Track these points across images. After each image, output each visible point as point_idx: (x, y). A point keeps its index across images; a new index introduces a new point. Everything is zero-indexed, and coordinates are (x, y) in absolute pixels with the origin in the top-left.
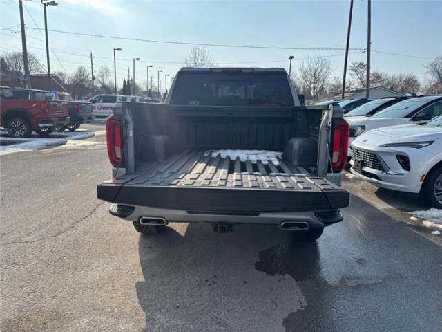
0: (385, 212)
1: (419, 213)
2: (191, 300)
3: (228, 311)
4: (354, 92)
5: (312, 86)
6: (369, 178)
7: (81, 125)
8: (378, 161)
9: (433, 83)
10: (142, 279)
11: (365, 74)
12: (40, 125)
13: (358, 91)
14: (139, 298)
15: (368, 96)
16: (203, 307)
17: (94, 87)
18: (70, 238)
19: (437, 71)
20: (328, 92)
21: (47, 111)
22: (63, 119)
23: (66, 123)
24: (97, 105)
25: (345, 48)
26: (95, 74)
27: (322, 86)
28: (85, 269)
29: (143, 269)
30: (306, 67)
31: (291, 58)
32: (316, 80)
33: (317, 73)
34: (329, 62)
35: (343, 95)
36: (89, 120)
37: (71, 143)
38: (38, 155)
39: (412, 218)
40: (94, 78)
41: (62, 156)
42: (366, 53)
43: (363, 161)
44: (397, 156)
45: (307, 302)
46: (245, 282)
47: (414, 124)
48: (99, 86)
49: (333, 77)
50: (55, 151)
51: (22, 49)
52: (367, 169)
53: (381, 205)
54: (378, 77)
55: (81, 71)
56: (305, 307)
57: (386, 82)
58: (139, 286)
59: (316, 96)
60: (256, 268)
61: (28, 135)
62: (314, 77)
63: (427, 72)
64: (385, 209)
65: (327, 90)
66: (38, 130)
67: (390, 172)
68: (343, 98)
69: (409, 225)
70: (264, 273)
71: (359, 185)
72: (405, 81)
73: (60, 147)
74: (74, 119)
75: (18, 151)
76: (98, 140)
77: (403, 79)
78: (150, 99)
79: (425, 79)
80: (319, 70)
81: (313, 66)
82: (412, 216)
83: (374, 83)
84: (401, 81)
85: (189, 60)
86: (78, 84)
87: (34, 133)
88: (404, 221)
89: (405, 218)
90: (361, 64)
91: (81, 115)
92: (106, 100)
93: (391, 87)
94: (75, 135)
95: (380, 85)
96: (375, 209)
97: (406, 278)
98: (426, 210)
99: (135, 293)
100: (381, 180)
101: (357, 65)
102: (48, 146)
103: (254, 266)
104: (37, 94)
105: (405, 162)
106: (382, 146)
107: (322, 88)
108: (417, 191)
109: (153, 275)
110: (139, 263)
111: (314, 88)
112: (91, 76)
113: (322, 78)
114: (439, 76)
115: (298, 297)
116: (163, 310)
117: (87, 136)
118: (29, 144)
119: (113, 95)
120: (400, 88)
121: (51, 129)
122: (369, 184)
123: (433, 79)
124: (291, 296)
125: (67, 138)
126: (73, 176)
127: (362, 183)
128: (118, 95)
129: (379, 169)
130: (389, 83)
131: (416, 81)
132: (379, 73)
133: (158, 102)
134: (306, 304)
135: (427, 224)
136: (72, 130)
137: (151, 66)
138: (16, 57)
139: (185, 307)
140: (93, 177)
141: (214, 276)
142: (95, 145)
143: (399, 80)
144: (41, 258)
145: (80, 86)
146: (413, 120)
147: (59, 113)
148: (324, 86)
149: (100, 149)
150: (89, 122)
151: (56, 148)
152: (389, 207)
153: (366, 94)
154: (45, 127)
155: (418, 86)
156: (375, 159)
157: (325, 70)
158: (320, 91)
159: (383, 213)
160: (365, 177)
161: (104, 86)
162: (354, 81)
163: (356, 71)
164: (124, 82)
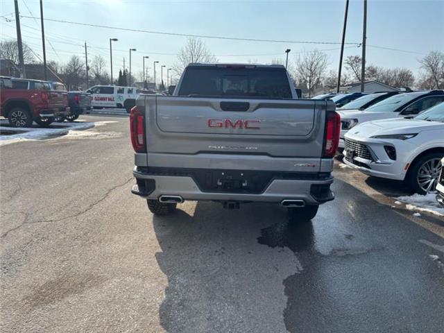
0: (373, 197)
1: (403, 198)
2: (204, 266)
3: (237, 274)
4: (349, 85)
5: (308, 79)
6: (359, 167)
7: (80, 116)
8: (368, 151)
9: (427, 78)
10: (160, 250)
11: (361, 68)
12: (41, 115)
13: (354, 85)
14: (160, 265)
15: (363, 90)
16: (215, 271)
17: (88, 78)
18: (90, 218)
19: (431, 66)
20: (324, 85)
21: (48, 101)
22: (64, 109)
23: (66, 113)
24: (94, 95)
25: (341, 42)
26: (90, 65)
27: (318, 79)
28: (109, 243)
29: (160, 243)
30: (302, 60)
31: (288, 51)
32: (313, 73)
33: (314, 66)
34: (325, 55)
35: (338, 89)
36: (88, 111)
37: (72, 134)
38: (43, 144)
39: (396, 202)
40: (88, 68)
41: (66, 145)
42: (361, 47)
43: (354, 151)
44: (385, 147)
45: (303, 267)
46: (249, 253)
47: (402, 117)
48: (93, 76)
49: (329, 71)
50: (58, 141)
51: (16, 37)
52: (358, 159)
53: (370, 192)
54: (373, 71)
55: (75, 61)
56: (301, 271)
57: (381, 76)
58: (158, 256)
59: (311, 90)
60: (259, 242)
61: (29, 125)
62: (311, 70)
63: (421, 67)
64: (373, 195)
65: (323, 83)
66: (38, 119)
67: (379, 161)
68: (338, 92)
69: (393, 208)
70: (267, 246)
71: (351, 174)
72: (399, 75)
73: (62, 137)
74: (74, 109)
75: (21, 140)
76: (99, 131)
77: (397, 74)
78: (146, 90)
79: (419, 74)
80: (315, 63)
81: (309, 59)
82: (397, 200)
83: (369, 77)
84: (395, 75)
85: (185, 51)
86: (71, 74)
87: (34, 123)
88: (390, 205)
89: (391, 202)
90: (356, 58)
91: (81, 105)
92: (103, 91)
93: (386, 81)
94: (75, 125)
95: (375, 79)
96: (365, 194)
97: (388, 250)
98: (409, 195)
99: (156, 261)
100: (370, 168)
101: (353, 59)
102: (51, 136)
103: (256, 240)
104: (36, 84)
105: (391, 152)
106: (372, 137)
107: (318, 81)
108: (402, 178)
109: (170, 247)
110: (155, 237)
111: (310, 81)
112: (85, 65)
113: (318, 71)
114: (433, 71)
115: (295, 264)
116: (181, 274)
117: (87, 126)
118: (32, 134)
119: (109, 86)
120: (394, 82)
121: (51, 119)
122: (360, 173)
123: (427, 73)
124: (290, 263)
125: (67, 129)
126: (81, 164)
127: (354, 172)
128: (114, 86)
129: (369, 159)
130: (384, 78)
131: (410, 76)
132: (375, 67)
133: (155, 93)
134: (302, 269)
135: (410, 207)
136: (71, 121)
137: (147, 57)
138: (8, 45)
139: (200, 271)
140: (101, 165)
141: (223, 248)
142: (96, 135)
143: (393, 75)
144: (67, 234)
145: (74, 76)
146: (402, 114)
147: (60, 104)
148: (321, 80)
149: (102, 139)
150: (88, 113)
151: (58, 138)
152: (377, 193)
153: (360, 89)
154: (44, 118)
155: (412, 80)
156: (366, 150)
157: (321, 63)
158: (316, 84)
159: (371, 198)
160: (356, 167)
161: (98, 76)
162: (350, 75)
163: (351, 65)
164: (120, 72)
